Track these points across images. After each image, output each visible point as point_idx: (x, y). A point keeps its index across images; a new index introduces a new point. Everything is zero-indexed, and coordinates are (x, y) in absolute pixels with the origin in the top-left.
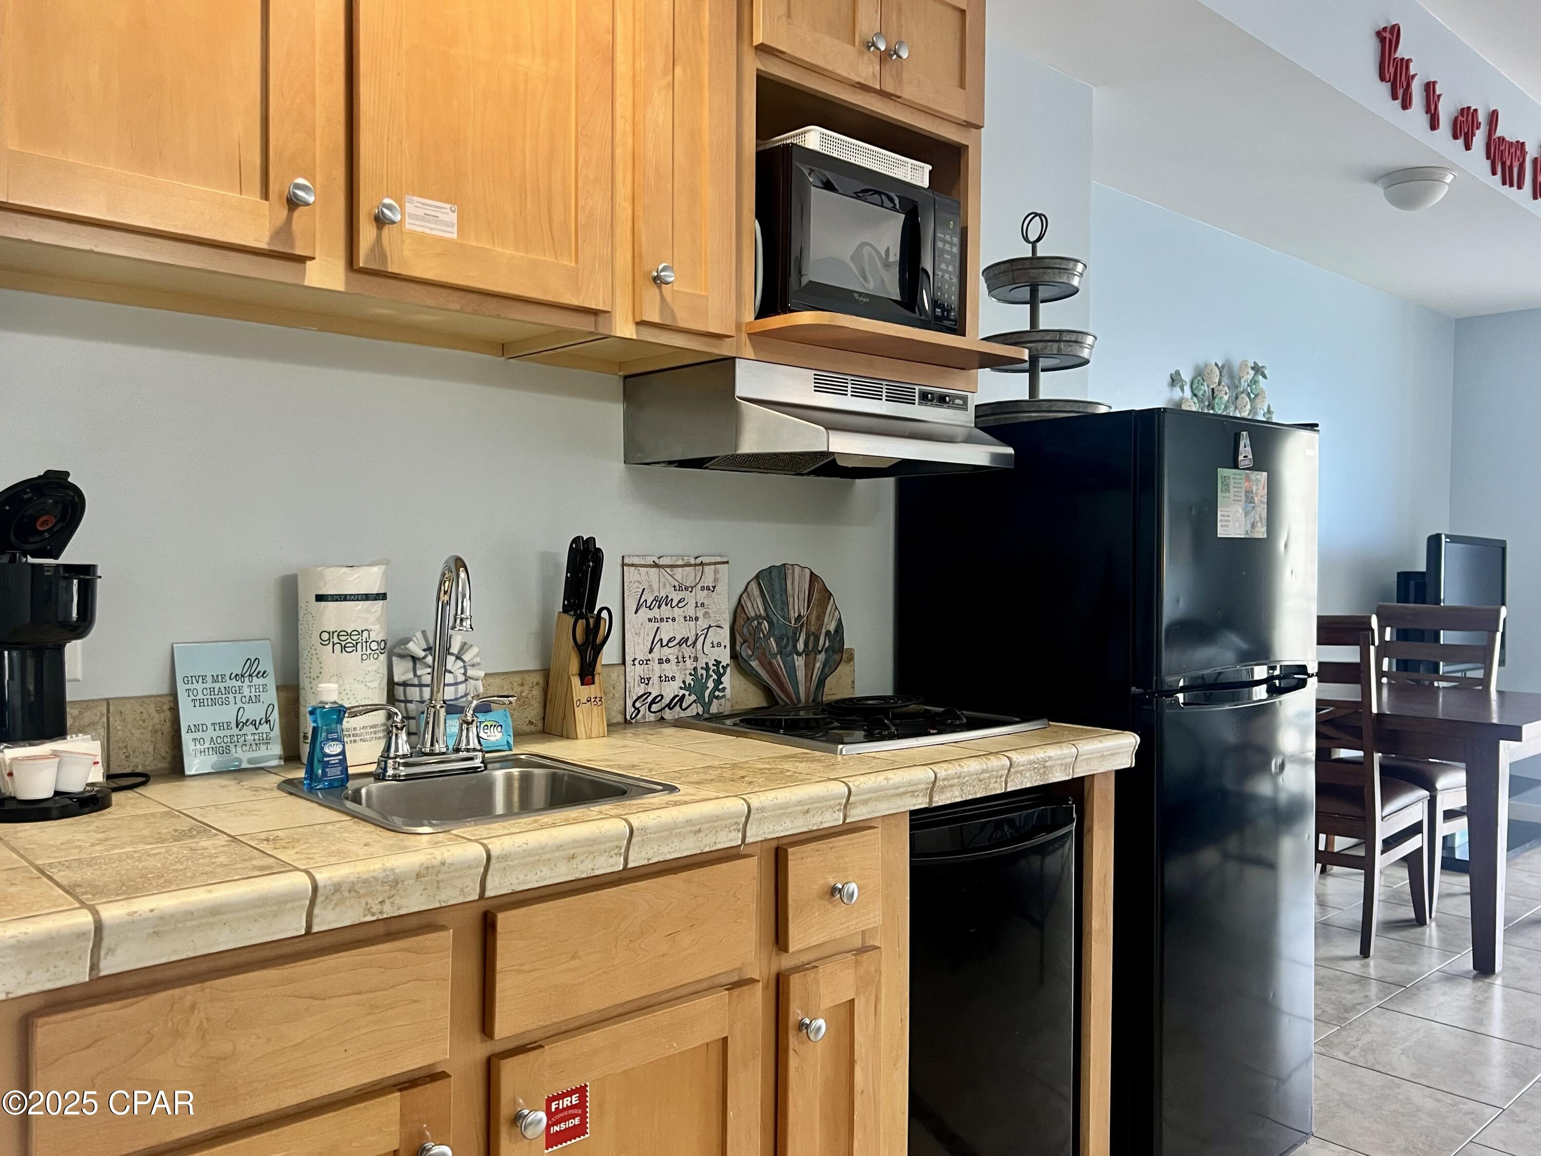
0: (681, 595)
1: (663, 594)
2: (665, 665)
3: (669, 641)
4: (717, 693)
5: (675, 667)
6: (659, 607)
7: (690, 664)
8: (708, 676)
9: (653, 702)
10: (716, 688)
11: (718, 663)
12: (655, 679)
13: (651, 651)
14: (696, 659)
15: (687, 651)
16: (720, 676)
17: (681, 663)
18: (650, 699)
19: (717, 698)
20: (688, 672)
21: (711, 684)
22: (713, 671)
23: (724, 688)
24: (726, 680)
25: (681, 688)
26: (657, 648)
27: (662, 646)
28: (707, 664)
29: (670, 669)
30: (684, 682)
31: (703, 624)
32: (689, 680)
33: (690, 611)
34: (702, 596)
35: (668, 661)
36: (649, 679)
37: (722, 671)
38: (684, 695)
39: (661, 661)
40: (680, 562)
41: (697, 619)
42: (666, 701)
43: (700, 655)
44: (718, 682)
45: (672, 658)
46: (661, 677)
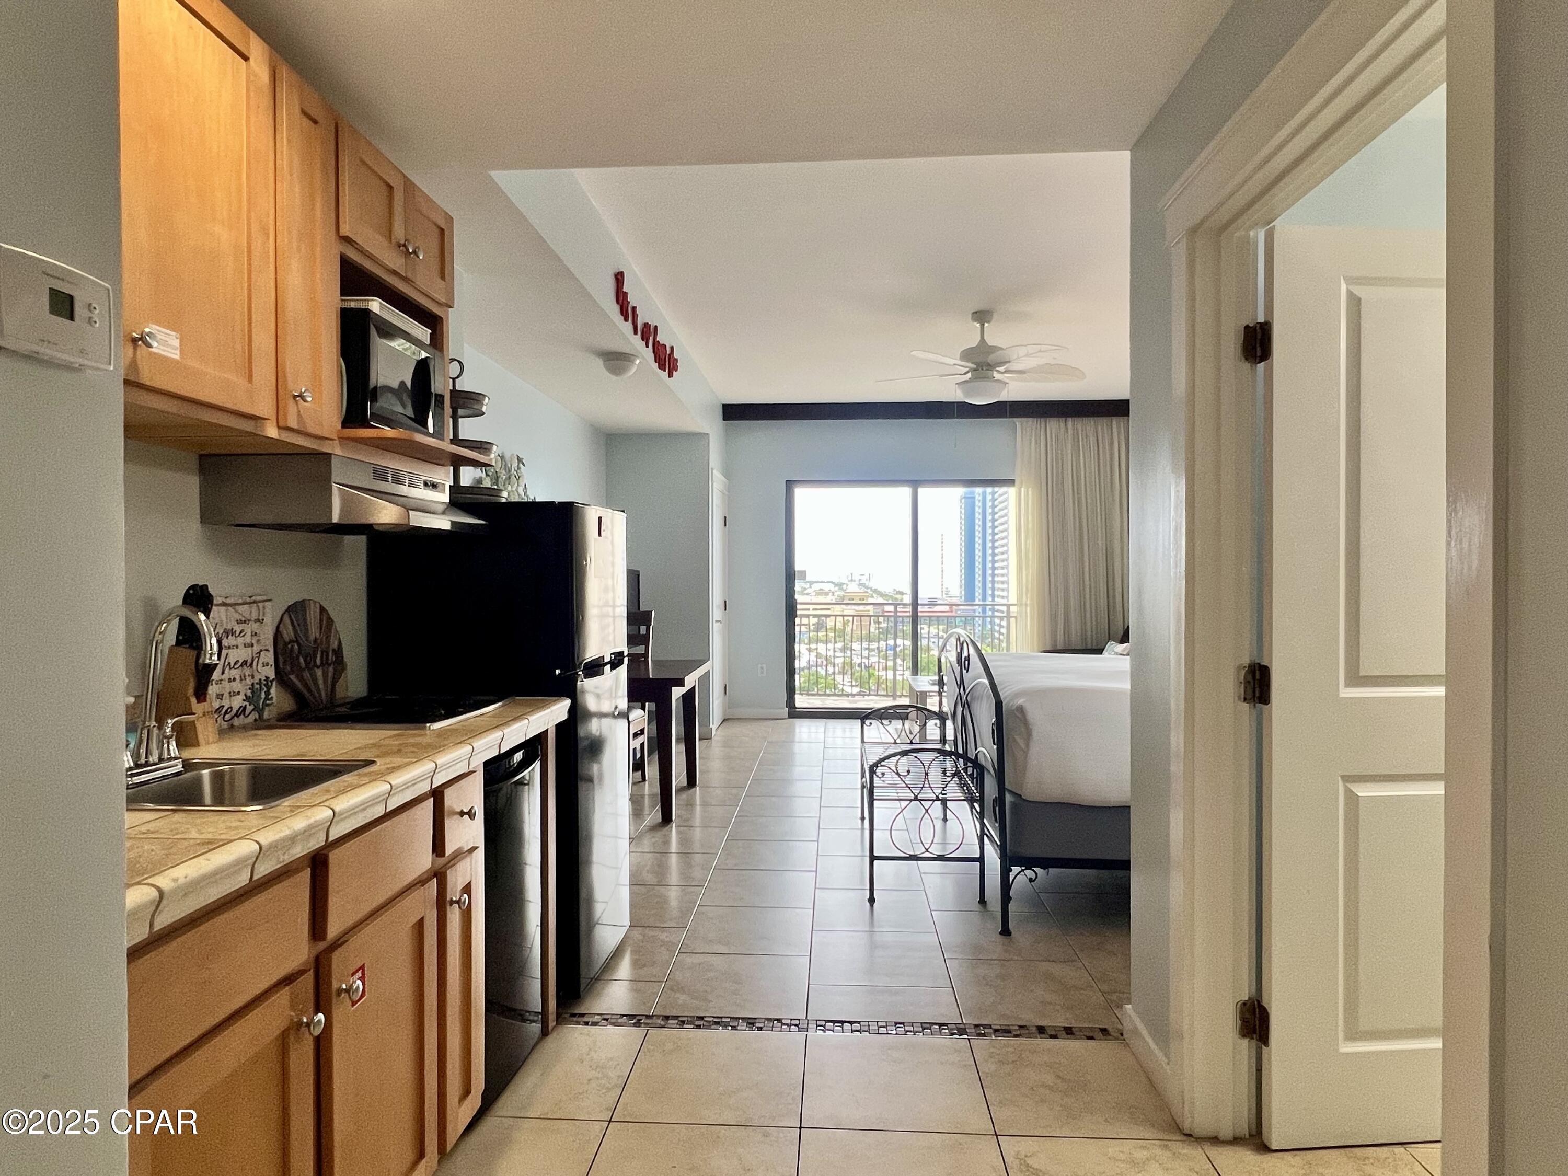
0: (242, 626)
1: (229, 627)
2: (233, 683)
3: (235, 664)
4: (268, 702)
5: (239, 685)
6: (227, 637)
7: (249, 681)
8: (261, 689)
9: (226, 713)
10: (267, 698)
11: (267, 678)
12: (226, 695)
13: (223, 673)
14: (253, 677)
15: (247, 671)
16: (269, 689)
17: (243, 681)
18: (224, 711)
19: (268, 705)
20: (248, 687)
21: (263, 696)
22: (265, 685)
23: (272, 698)
24: (273, 691)
25: (244, 700)
26: (227, 670)
27: (230, 668)
28: (260, 680)
29: (236, 686)
30: (245, 695)
31: (256, 648)
32: (249, 693)
33: (248, 639)
34: (255, 626)
35: (234, 679)
36: (222, 695)
37: (270, 684)
38: (246, 706)
39: (230, 681)
40: (240, 601)
41: (252, 645)
42: (234, 711)
43: (256, 674)
44: (268, 693)
45: (238, 677)
46: (230, 693)
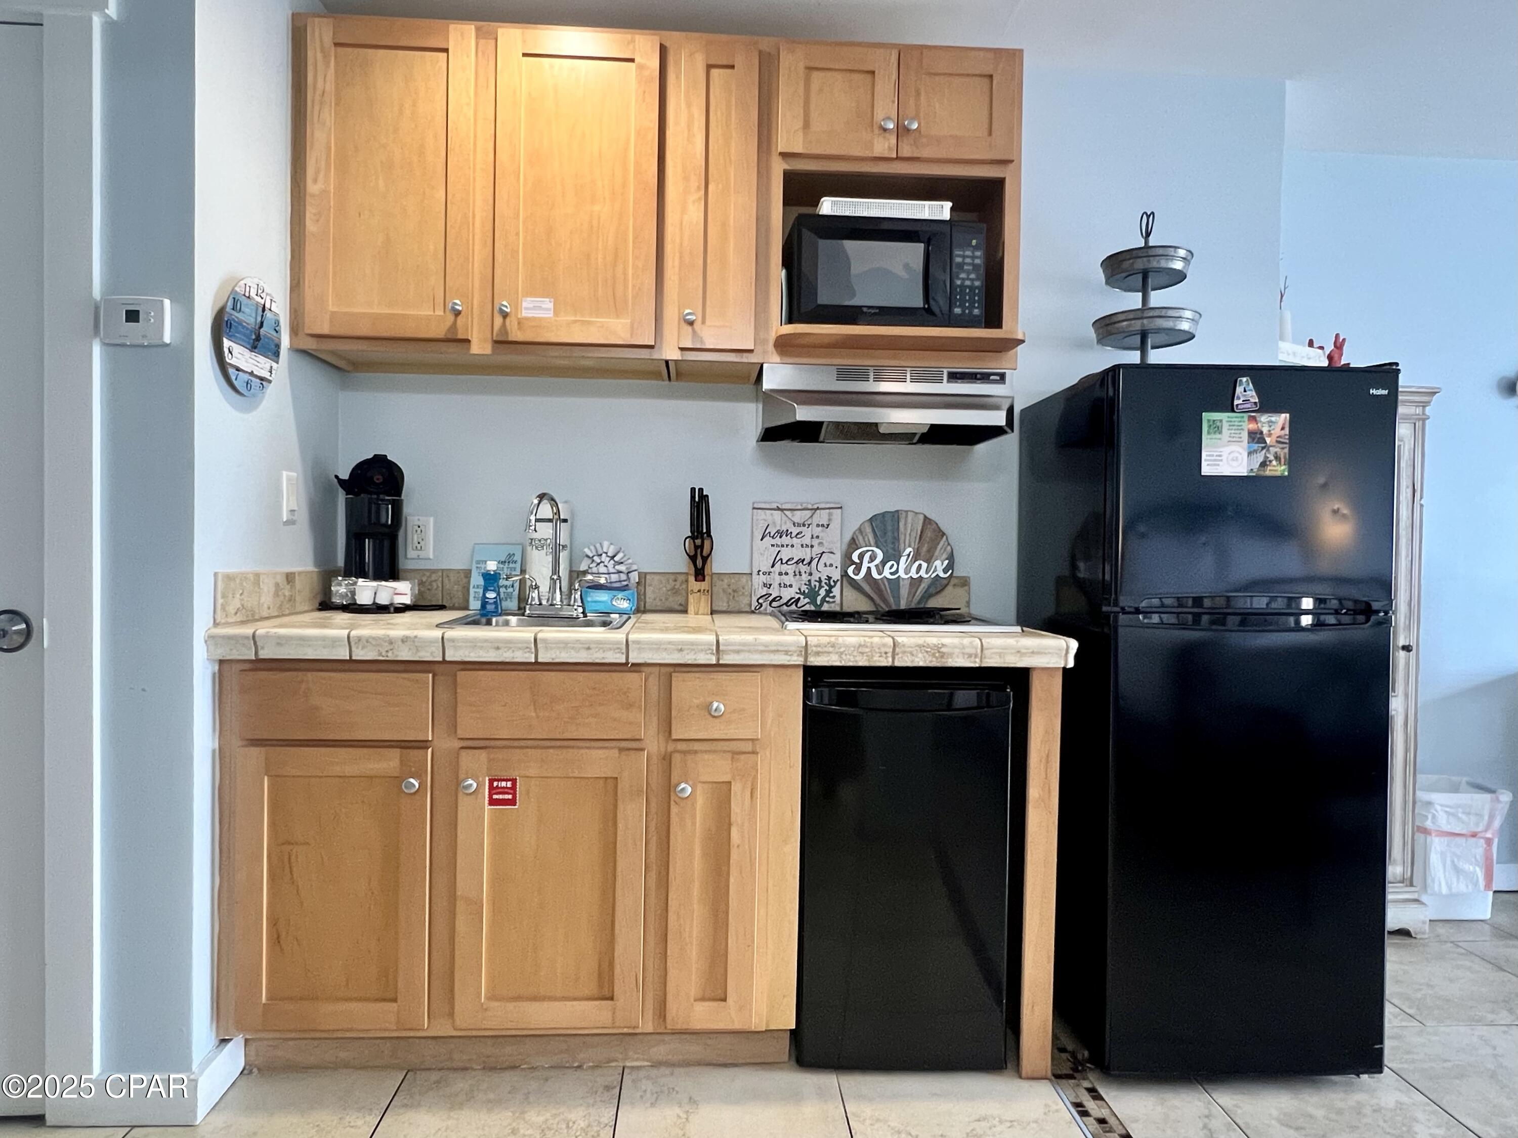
0: (798, 530)
1: (784, 528)
2: (784, 577)
3: (789, 560)
4: (827, 599)
5: (792, 579)
6: (781, 537)
7: (805, 577)
8: (821, 587)
9: (774, 600)
10: (827, 595)
11: (829, 578)
12: (775, 585)
13: (773, 566)
14: (811, 574)
15: (803, 568)
16: (831, 587)
17: (798, 576)
18: (771, 598)
19: (828, 602)
20: (803, 582)
21: (822, 592)
22: (826, 583)
23: (834, 597)
24: (836, 591)
25: (797, 593)
26: (778, 565)
27: (782, 563)
28: (820, 578)
29: (787, 580)
30: (800, 589)
31: (817, 550)
32: (804, 588)
33: (807, 540)
34: (818, 531)
35: (787, 574)
36: (770, 585)
37: (832, 584)
38: (799, 598)
39: (780, 574)
40: (800, 507)
41: (812, 546)
42: (784, 600)
43: (814, 571)
44: (829, 592)
45: (791, 572)
46: (780, 584)
